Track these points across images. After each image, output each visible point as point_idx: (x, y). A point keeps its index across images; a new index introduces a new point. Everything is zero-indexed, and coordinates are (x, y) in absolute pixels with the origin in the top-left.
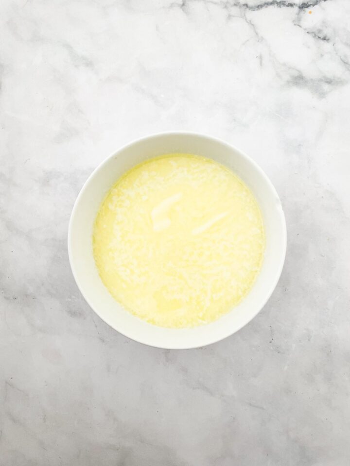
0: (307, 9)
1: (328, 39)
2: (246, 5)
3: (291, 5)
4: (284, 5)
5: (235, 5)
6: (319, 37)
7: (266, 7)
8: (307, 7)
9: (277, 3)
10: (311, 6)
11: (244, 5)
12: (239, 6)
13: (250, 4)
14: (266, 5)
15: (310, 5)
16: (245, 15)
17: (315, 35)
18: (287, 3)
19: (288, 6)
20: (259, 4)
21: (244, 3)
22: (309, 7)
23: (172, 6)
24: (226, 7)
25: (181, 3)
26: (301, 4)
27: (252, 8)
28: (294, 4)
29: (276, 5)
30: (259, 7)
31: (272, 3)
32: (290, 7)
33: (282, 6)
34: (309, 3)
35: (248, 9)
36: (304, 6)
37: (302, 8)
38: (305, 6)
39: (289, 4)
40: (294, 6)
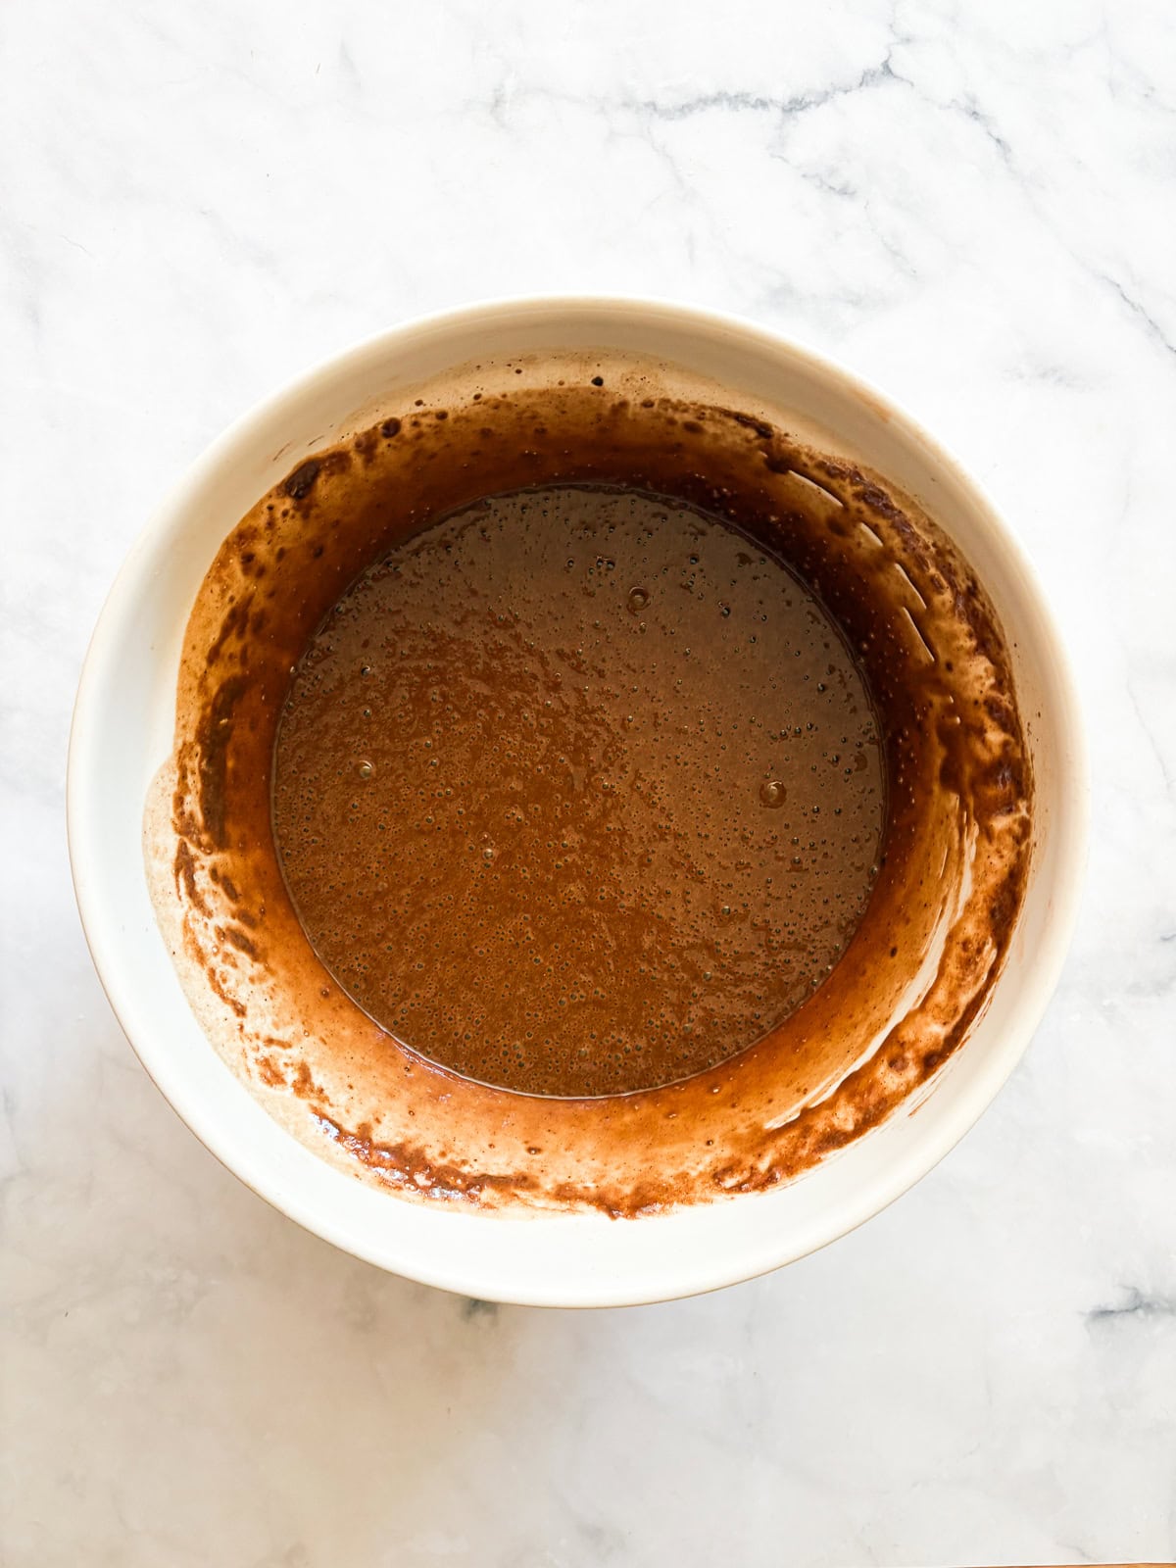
1: (853, 193)
2: (653, 106)
3: (763, 104)
5: (626, 105)
6: (831, 188)
7: (702, 110)
8: (802, 109)
9: (729, 100)
10: (813, 106)
11: (647, 105)
12: (633, 108)
13: (663, 102)
14: (701, 104)
15: (808, 104)
16: (649, 133)
17: (821, 181)
18: (752, 99)
19: (754, 106)
20: (685, 102)
21: (646, 100)
22: (808, 109)
23: (468, 106)
24: (602, 110)
25: (491, 101)
26: (786, 103)
27: (667, 114)
28: (771, 101)
29: (725, 103)
30: (685, 109)
31: (717, 99)
32: (760, 109)
33: (741, 106)
34: (807, 100)
35: (657, 116)
36: (795, 106)
37: (791, 110)
38: (798, 107)
39: (758, 100)
40: (771, 107)
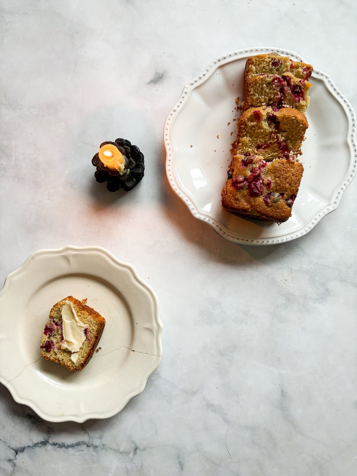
0: (43, 440)
2: (88, 446)
3: (54, 444)
4: (60, 445)
5: (96, 447)
6: (34, 418)
7: (73, 444)
8: (42, 442)
9: (65, 446)
10: (39, 442)
11: (90, 446)
12: (94, 446)
13: (84, 447)
14: (73, 445)
15: (41, 443)
16: (89, 438)
18: (57, 446)
19: (57, 444)
20: (78, 446)
21: (90, 448)
22: (41, 442)
23: (145, 449)
24: (104, 446)
25: (137, 450)
26: (47, 444)
27: (84, 443)
28: (52, 445)
29: (66, 445)
30: (78, 444)
31: (68, 447)
32: (55, 442)
33: (61, 444)
34: (41, 445)
35: (87, 443)
38: (44, 443)
39: (56, 445)
40: (52, 444)
